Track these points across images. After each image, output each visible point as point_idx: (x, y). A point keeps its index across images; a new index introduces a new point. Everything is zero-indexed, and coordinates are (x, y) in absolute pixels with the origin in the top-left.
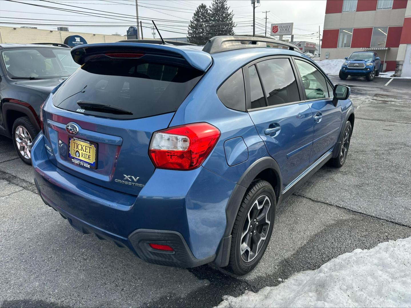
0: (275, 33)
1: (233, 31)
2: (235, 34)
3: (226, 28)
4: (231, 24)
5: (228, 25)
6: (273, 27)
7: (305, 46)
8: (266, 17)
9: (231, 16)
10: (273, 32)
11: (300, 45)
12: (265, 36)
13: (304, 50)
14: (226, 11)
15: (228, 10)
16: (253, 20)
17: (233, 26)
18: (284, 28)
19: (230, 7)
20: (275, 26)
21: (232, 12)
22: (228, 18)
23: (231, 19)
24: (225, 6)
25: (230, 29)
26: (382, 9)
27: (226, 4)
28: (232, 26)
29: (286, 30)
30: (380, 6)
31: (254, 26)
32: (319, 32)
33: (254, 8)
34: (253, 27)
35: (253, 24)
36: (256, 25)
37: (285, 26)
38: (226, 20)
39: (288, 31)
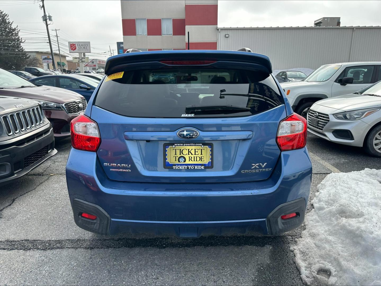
0: (74, 50)
1: (21, 47)
2: (25, 50)
3: (12, 43)
4: (18, 39)
5: (14, 40)
6: (71, 45)
7: (98, 64)
8: (57, 35)
9: (16, 31)
10: (72, 49)
11: (93, 62)
12: (58, 53)
13: (98, 67)
14: (9, 26)
15: (11, 25)
16: (47, 36)
17: (21, 42)
18: (82, 46)
19: (13, 22)
20: (73, 44)
21: (17, 27)
22: (13, 34)
23: (17, 34)
24: (7, 21)
25: (17, 44)
26: (165, 35)
27: (9, 19)
28: (19, 42)
29: (84, 48)
30: (164, 33)
31: (50, 42)
32: (110, 51)
33: (47, 25)
34: (49, 44)
35: (48, 41)
36: (52, 42)
37: (83, 45)
38: (11, 35)
39: (86, 49)
